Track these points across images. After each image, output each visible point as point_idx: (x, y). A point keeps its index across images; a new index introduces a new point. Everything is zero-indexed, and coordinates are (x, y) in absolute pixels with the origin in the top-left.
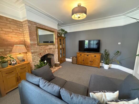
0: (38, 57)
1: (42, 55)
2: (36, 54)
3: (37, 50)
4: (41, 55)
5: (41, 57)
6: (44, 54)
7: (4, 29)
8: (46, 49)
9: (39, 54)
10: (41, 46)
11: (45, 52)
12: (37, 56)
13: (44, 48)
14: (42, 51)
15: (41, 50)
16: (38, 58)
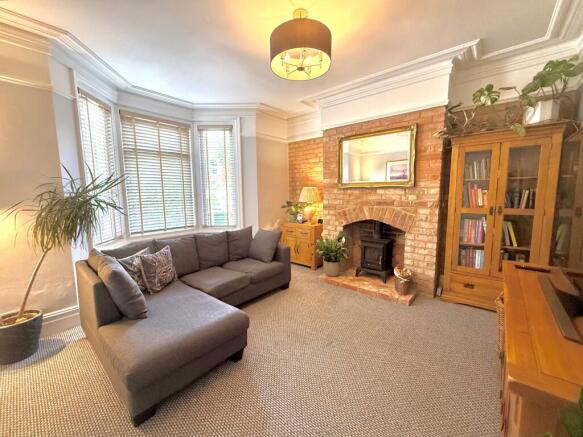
0: (336, 220)
1: (348, 217)
2: (332, 212)
3: (337, 202)
4: (346, 219)
5: (345, 224)
6: (357, 216)
7: (311, 161)
8: (367, 203)
9: (339, 214)
10: (349, 191)
11: (362, 211)
12: (334, 218)
13: (357, 197)
14: (351, 207)
15: (348, 202)
16: (337, 223)
